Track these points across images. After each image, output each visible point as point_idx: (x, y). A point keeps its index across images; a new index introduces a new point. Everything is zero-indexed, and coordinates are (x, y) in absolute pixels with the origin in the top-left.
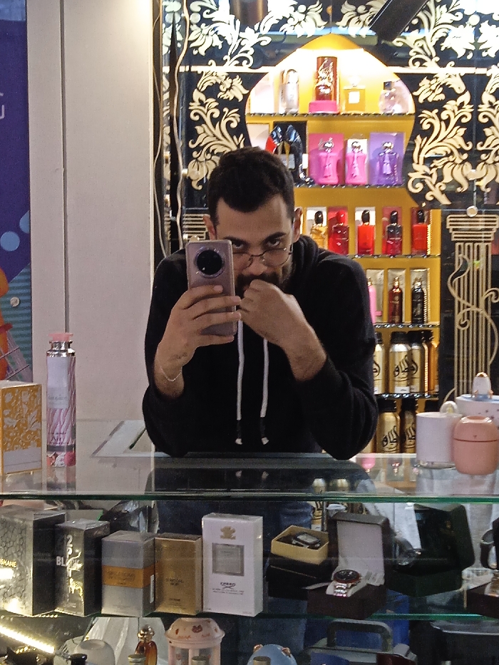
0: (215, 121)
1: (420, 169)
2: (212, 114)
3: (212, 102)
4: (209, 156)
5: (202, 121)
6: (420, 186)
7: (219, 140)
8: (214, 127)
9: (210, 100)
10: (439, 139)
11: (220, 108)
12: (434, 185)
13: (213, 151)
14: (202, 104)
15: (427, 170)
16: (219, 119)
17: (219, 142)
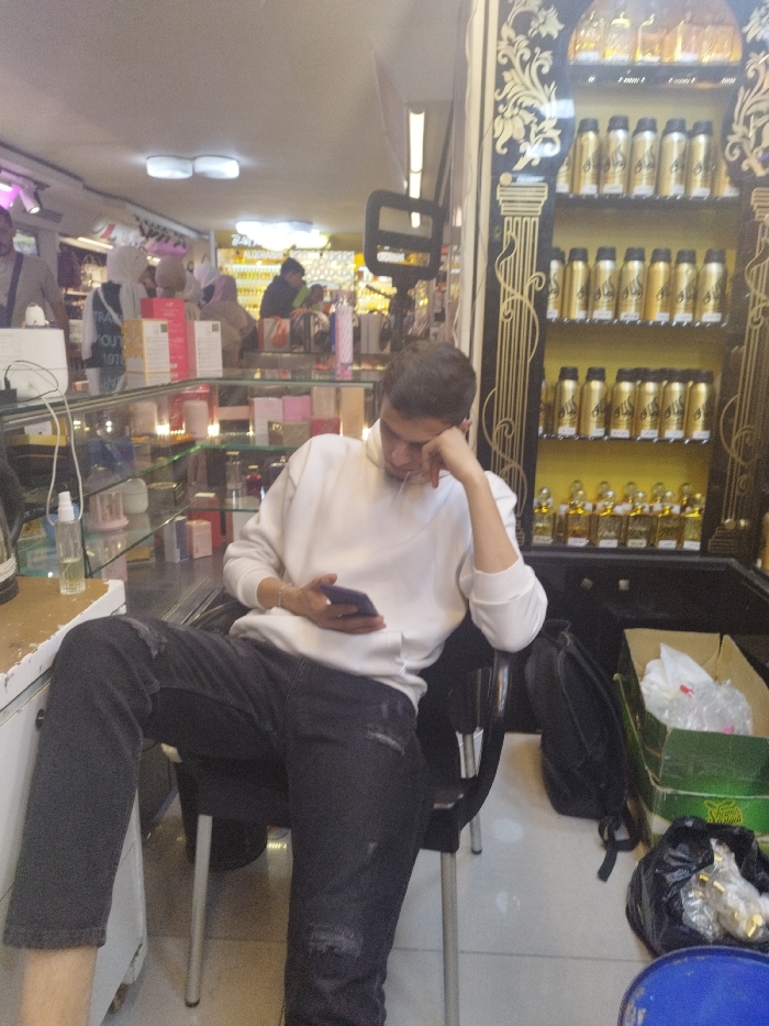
0: (524, 65)
1: (738, 128)
2: (522, 55)
3: (522, 41)
4: (516, 110)
5: (510, 66)
6: (737, 152)
7: (527, 89)
8: (523, 69)
9: (521, 38)
10: (763, 90)
11: (531, 47)
12: (752, 151)
13: (521, 104)
14: (511, 43)
15: (745, 130)
16: (531, 60)
17: (527, 92)
